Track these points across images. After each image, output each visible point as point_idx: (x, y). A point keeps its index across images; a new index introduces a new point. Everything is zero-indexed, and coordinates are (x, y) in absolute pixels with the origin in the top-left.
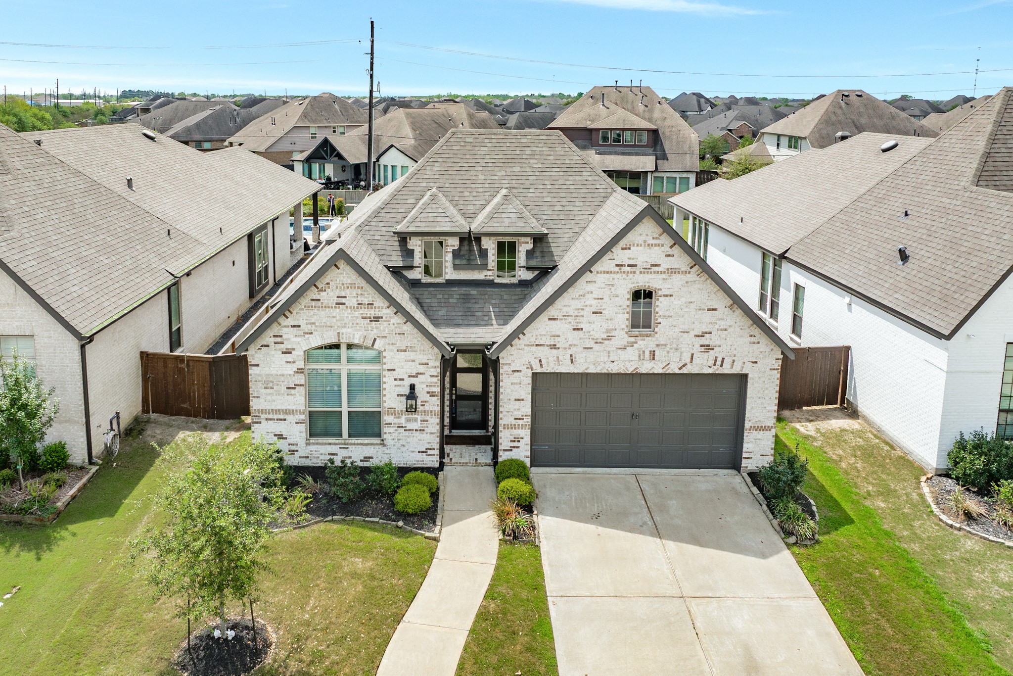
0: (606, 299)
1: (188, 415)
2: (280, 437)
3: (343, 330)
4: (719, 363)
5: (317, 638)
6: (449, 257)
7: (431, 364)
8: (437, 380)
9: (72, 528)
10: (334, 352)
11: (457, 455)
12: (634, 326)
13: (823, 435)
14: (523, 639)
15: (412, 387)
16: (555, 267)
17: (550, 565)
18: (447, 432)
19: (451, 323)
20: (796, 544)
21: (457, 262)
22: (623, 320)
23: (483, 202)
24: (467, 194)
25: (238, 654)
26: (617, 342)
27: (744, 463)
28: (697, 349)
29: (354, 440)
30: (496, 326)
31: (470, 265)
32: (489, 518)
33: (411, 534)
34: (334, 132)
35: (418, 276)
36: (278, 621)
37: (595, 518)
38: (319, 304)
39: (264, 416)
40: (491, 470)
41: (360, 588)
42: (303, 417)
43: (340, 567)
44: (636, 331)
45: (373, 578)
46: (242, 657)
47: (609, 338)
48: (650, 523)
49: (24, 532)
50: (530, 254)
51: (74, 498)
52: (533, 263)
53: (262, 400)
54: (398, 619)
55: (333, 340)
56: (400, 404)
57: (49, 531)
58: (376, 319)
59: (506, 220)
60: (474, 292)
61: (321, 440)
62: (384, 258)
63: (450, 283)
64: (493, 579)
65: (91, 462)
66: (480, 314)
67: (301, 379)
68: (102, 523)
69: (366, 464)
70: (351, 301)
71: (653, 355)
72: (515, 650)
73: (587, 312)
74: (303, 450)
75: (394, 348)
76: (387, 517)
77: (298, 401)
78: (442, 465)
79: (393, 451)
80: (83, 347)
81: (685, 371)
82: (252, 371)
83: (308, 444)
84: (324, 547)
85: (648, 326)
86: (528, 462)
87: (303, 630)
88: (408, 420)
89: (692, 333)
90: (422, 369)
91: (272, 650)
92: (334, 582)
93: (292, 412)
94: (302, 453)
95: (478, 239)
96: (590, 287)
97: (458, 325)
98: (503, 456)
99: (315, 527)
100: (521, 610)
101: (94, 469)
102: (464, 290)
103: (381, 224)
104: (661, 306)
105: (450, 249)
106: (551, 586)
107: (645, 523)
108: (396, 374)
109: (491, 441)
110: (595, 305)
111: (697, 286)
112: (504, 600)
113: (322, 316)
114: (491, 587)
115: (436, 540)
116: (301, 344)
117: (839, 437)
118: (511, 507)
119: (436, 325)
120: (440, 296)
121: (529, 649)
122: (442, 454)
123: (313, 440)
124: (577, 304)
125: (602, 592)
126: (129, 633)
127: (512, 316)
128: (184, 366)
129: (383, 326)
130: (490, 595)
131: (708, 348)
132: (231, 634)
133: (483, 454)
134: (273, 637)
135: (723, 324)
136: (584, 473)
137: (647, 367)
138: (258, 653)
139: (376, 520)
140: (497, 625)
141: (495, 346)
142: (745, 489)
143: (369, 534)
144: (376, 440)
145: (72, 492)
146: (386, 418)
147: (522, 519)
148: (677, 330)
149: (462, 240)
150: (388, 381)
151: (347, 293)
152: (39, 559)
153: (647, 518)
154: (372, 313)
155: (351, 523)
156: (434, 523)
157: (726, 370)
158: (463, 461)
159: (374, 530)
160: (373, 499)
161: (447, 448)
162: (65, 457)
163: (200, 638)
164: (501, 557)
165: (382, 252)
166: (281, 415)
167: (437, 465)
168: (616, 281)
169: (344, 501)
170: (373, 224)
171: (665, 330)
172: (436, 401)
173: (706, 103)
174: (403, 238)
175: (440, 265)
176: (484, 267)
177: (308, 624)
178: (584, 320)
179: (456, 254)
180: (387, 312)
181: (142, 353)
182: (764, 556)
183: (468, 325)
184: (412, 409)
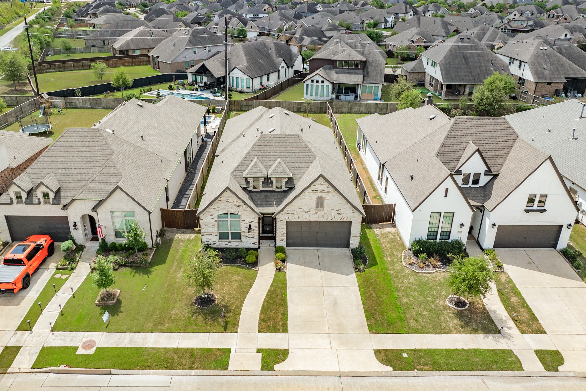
0: (309, 200)
1: (177, 228)
2: (210, 239)
3: (229, 209)
4: (343, 218)
5: (227, 297)
6: (261, 183)
7: (256, 219)
8: (257, 224)
9: (154, 267)
10: (226, 215)
11: (264, 243)
12: (317, 207)
13: (382, 234)
14: (279, 297)
15: (250, 225)
16: (294, 187)
17: (289, 278)
18: (261, 235)
19: (262, 206)
20: (358, 271)
21: (264, 185)
22: (314, 206)
23: (272, 163)
24: (267, 160)
25: (208, 301)
26: (312, 213)
27: (350, 246)
28: (336, 214)
29: (232, 240)
30: (275, 207)
31: (267, 186)
32: (272, 264)
33: (251, 269)
34: (205, 49)
35: (251, 189)
36: (217, 292)
37: (303, 264)
38: (221, 202)
39: (205, 234)
40: (274, 248)
41: (237, 284)
42: (217, 234)
43: (232, 279)
44: (318, 209)
45: (241, 281)
46: (210, 302)
47: (310, 211)
48: (319, 265)
49: (142, 269)
50: (287, 182)
51: (152, 258)
52: (288, 186)
53: (204, 229)
54: (248, 292)
55: (226, 212)
56: (247, 230)
57: (149, 269)
58: (239, 206)
59: (279, 172)
60: (269, 194)
61: (222, 240)
62: (240, 184)
63: (262, 191)
64: (273, 282)
65: (153, 247)
66: (270, 202)
67: (216, 223)
68: (162, 266)
69: (236, 247)
70: (231, 201)
71: (323, 216)
72: (277, 299)
73: (303, 204)
74: (217, 243)
75: (244, 214)
76: (243, 264)
77: (215, 229)
78: (259, 247)
79: (244, 243)
80: (149, 214)
81: (333, 220)
82: (201, 221)
83: (219, 242)
84: (227, 273)
85: (321, 207)
86: (285, 246)
87: (223, 295)
88: (249, 235)
89: (335, 210)
90: (253, 220)
91: (217, 300)
92: (230, 283)
93: (214, 233)
94: (217, 244)
95: (270, 178)
96: (303, 197)
97: (264, 207)
98: (278, 245)
99: (223, 267)
100: (280, 290)
101: (155, 249)
102: (266, 193)
103: (239, 171)
104: (326, 202)
105: (261, 181)
106: (288, 283)
107: (317, 265)
108: (245, 222)
109: (274, 238)
110: (305, 202)
111: (336, 196)
112: (275, 287)
113: (222, 205)
114: (272, 284)
115: (258, 271)
116: (216, 213)
117: (386, 235)
118: (279, 261)
119: (257, 206)
120: (258, 196)
121: (281, 299)
122: (259, 243)
123: (220, 240)
124: (300, 202)
125: (302, 285)
126: (179, 296)
127: (281, 203)
128: (175, 213)
129: (241, 208)
130: (271, 286)
131: (340, 214)
132: (206, 296)
133: (271, 243)
134: (216, 297)
135: (344, 207)
136: (302, 249)
137: (321, 219)
138: (214, 301)
139: (240, 265)
140: (273, 293)
141: (275, 214)
142: (349, 254)
143: (239, 269)
144: (239, 240)
145: (151, 257)
146: (242, 234)
147: (281, 264)
148: (330, 209)
149: (265, 178)
150: (243, 224)
151: (230, 199)
152: (148, 277)
153: (318, 264)
154: (237, 204)
155: (233, 266)
156: (257, 266)
157: (345, 220)
158: (266, 245)
159: (240, 268)
160: (239, 259)
161: (261, 241)
162: (146, 246)
163: (199, 297)
164: (275, 276)
165: (240, 182)
166: (210, 233)
167: (258, 247)
168: (312, 195)
169: (231, 259)
170: (236, 171)
171: (326, 209)
172: (257, 229)
173: (410, 8)
174: (246, 178)
175: (258, 185)
176: (272, 186)
177: (225, 293)
178: (302, 206)
179: (263, 182)
180: (242, 204)
181: (161, 209)
182: (348, 275)
183: (267, 207)
184: (250, 232)
